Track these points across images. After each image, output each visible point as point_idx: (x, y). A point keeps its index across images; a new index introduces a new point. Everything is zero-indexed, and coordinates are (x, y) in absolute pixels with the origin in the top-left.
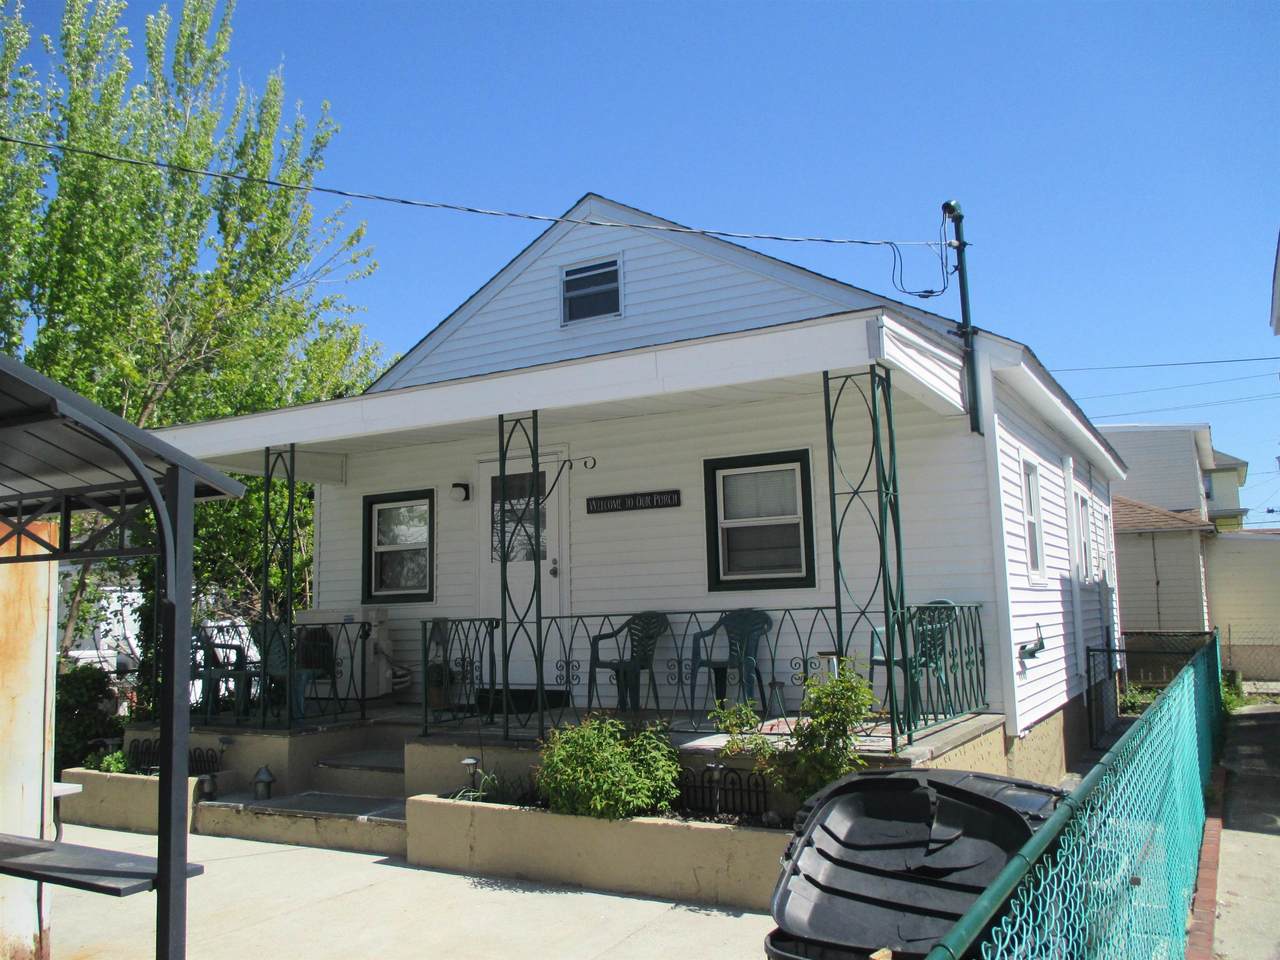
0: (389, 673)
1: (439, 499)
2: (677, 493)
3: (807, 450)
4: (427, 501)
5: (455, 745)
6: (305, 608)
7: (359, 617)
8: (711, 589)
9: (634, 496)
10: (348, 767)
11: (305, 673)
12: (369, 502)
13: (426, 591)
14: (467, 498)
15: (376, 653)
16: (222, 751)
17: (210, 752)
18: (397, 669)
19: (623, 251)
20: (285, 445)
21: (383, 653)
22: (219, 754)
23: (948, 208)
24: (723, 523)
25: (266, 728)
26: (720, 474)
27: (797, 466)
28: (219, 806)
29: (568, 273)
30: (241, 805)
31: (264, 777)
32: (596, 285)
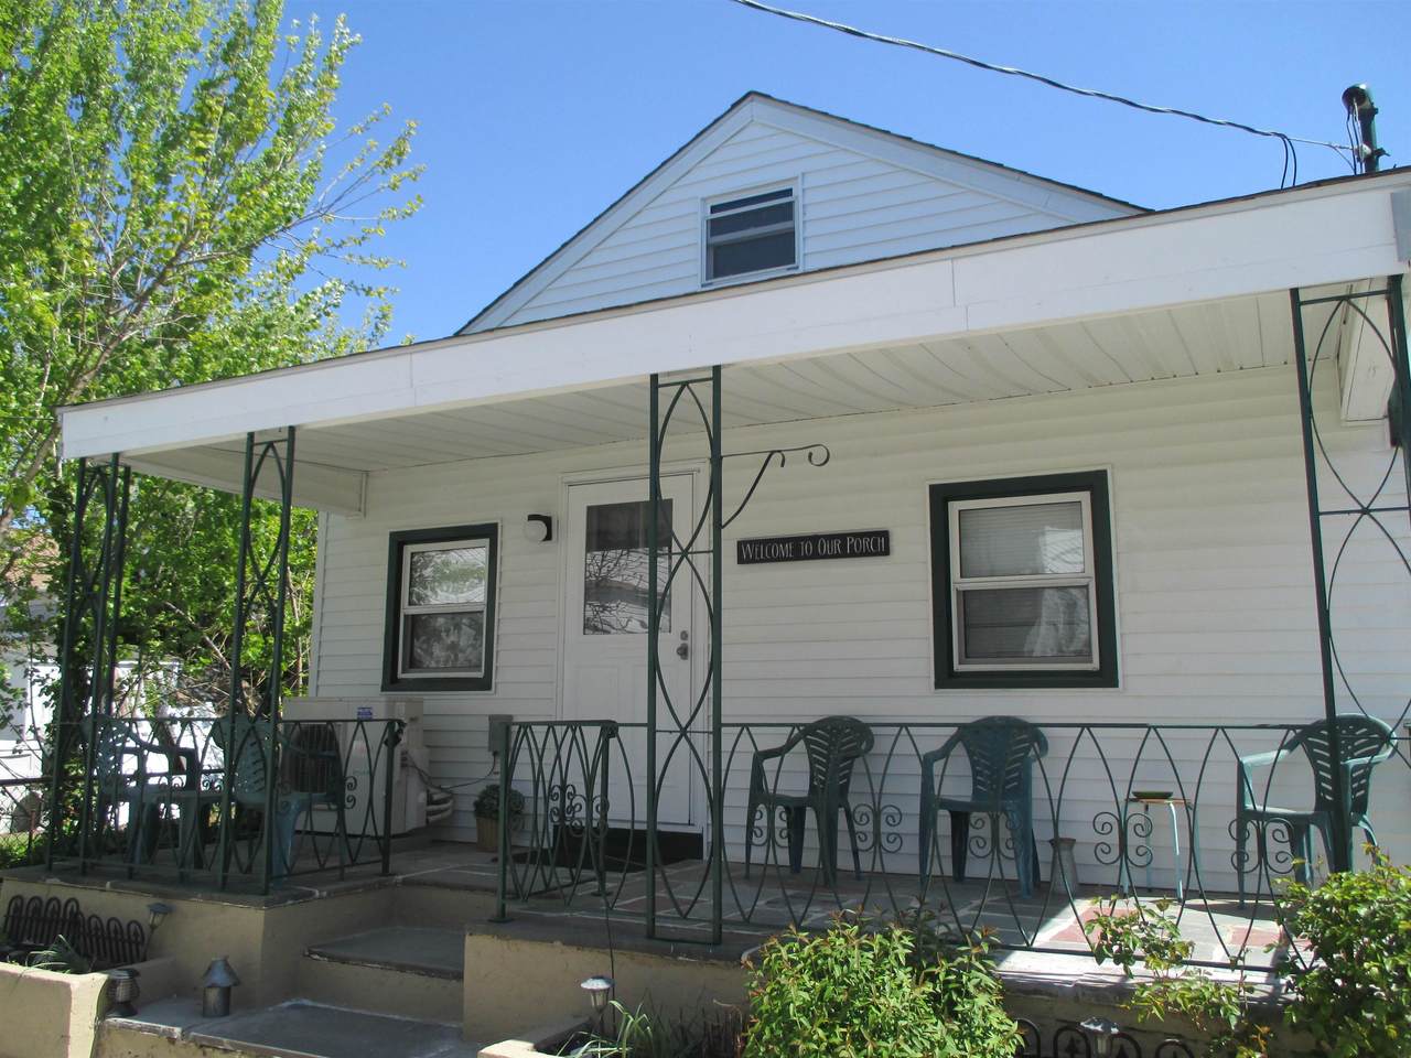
0: (423, 797)
1: (506, 538)
2: (885, 534)
3: (1104, 473)
4: (486, 541)
5: (558, 943)
6: (296, 694)
7: (380, 711)
8: (939, 684)
9: (815, 539)
10: (363, 962)
11: (295, 799)
12: (399, 541)
13: (480, 675)
14: (549, 537)
15: (403, 766)
16: (153, 927)
17: (133, 926)
18: (432, 790)
19: (803, 174)
20: (280, 430)
21: (415, 766)
22: (146, 930)
23: (1354, 96)
24: (958, 582)
25: (227, 888)
26: (955, 507)
27: (1084, 497)
28: (141, 1029)
29: (714, 209)
30: (177, 1030)
31: (220, 977)
32: (756, 226)
